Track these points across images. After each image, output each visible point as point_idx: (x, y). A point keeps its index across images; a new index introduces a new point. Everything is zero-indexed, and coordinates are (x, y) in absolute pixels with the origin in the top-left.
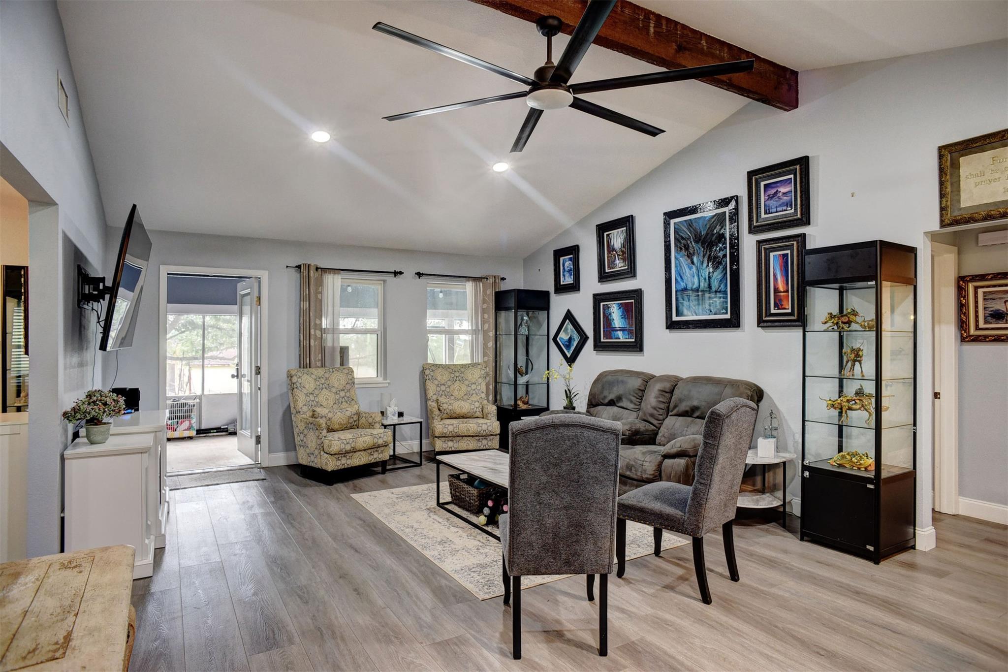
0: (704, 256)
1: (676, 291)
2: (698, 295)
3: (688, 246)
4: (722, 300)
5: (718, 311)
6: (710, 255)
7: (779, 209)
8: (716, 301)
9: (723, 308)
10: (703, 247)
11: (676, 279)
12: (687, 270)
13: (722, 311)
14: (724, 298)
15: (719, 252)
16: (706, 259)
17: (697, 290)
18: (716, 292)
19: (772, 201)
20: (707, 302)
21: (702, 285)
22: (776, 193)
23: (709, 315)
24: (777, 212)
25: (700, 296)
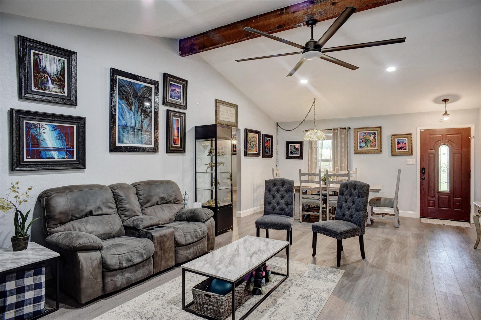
0: (139, 108)
1: (118, 126)
2: (135, 131)
3: (129, 98)
4: (149, 136)
5: (146, 143)
6: (142, 109)
7: (176, 98)
8: (145, 137)
9: (149, 141)
10: (138, 103)
11: (119, 118)
12: (127, 114)
13: (149, 143)
14: (150, 135)
15: (148, 109)
16: (140, 110)
17: (134, 128)
18: (145, 131)
19: (173, 93)
20: (140, 136)
21: (137, 125)
22: (175, 90)
23: (141, 144)
24: (175, 99)
25: (136, 132)
